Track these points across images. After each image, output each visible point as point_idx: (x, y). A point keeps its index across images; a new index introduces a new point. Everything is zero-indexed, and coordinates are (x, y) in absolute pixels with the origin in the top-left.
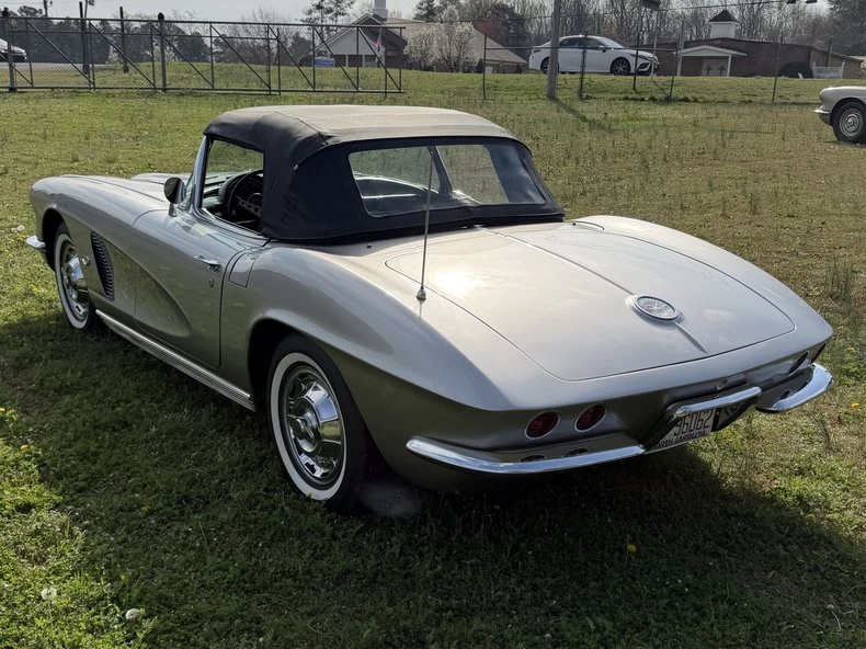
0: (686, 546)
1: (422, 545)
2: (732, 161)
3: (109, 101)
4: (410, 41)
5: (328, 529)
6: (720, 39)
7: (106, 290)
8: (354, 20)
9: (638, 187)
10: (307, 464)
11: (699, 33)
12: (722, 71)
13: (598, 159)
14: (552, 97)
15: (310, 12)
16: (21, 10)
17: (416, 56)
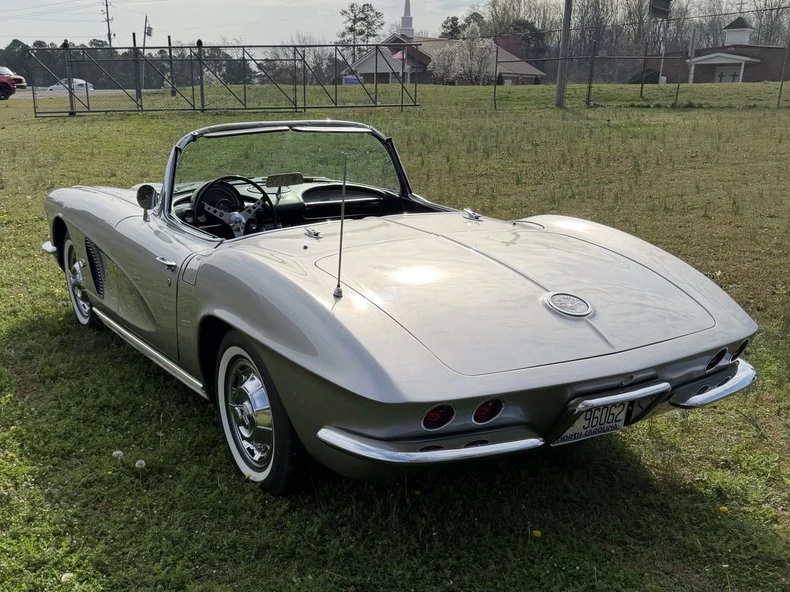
0: (593, 534)
1: (342, 525)
2: (724, 164)
3: (153, 121)
4: (434, 58)
5: (258, 508)
6: (733, 46)
7: (97, 289)
8: (383, 39)
9: (627, 189)
10: (249, 449)
11: (716, 40)
12: (735, 77)
13: (593, 164)
14: (560, 105)
15: (343, 35)
16: (91, 43)
17: (439, 72)
